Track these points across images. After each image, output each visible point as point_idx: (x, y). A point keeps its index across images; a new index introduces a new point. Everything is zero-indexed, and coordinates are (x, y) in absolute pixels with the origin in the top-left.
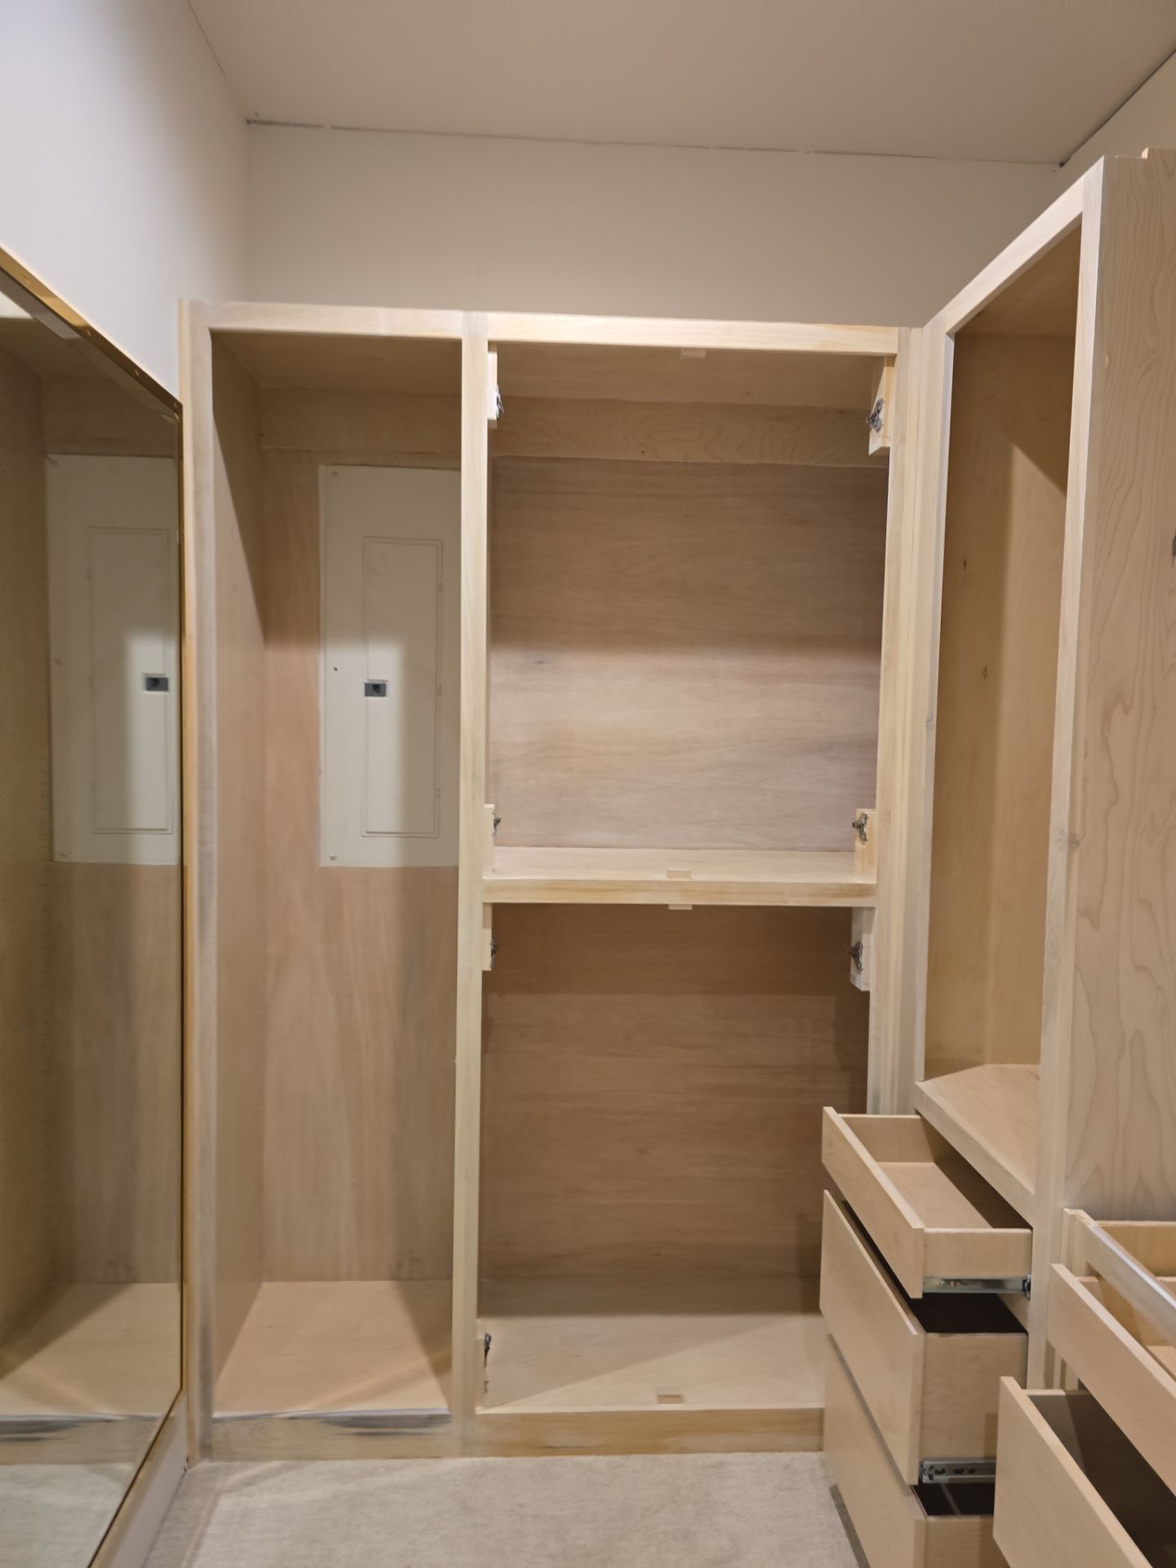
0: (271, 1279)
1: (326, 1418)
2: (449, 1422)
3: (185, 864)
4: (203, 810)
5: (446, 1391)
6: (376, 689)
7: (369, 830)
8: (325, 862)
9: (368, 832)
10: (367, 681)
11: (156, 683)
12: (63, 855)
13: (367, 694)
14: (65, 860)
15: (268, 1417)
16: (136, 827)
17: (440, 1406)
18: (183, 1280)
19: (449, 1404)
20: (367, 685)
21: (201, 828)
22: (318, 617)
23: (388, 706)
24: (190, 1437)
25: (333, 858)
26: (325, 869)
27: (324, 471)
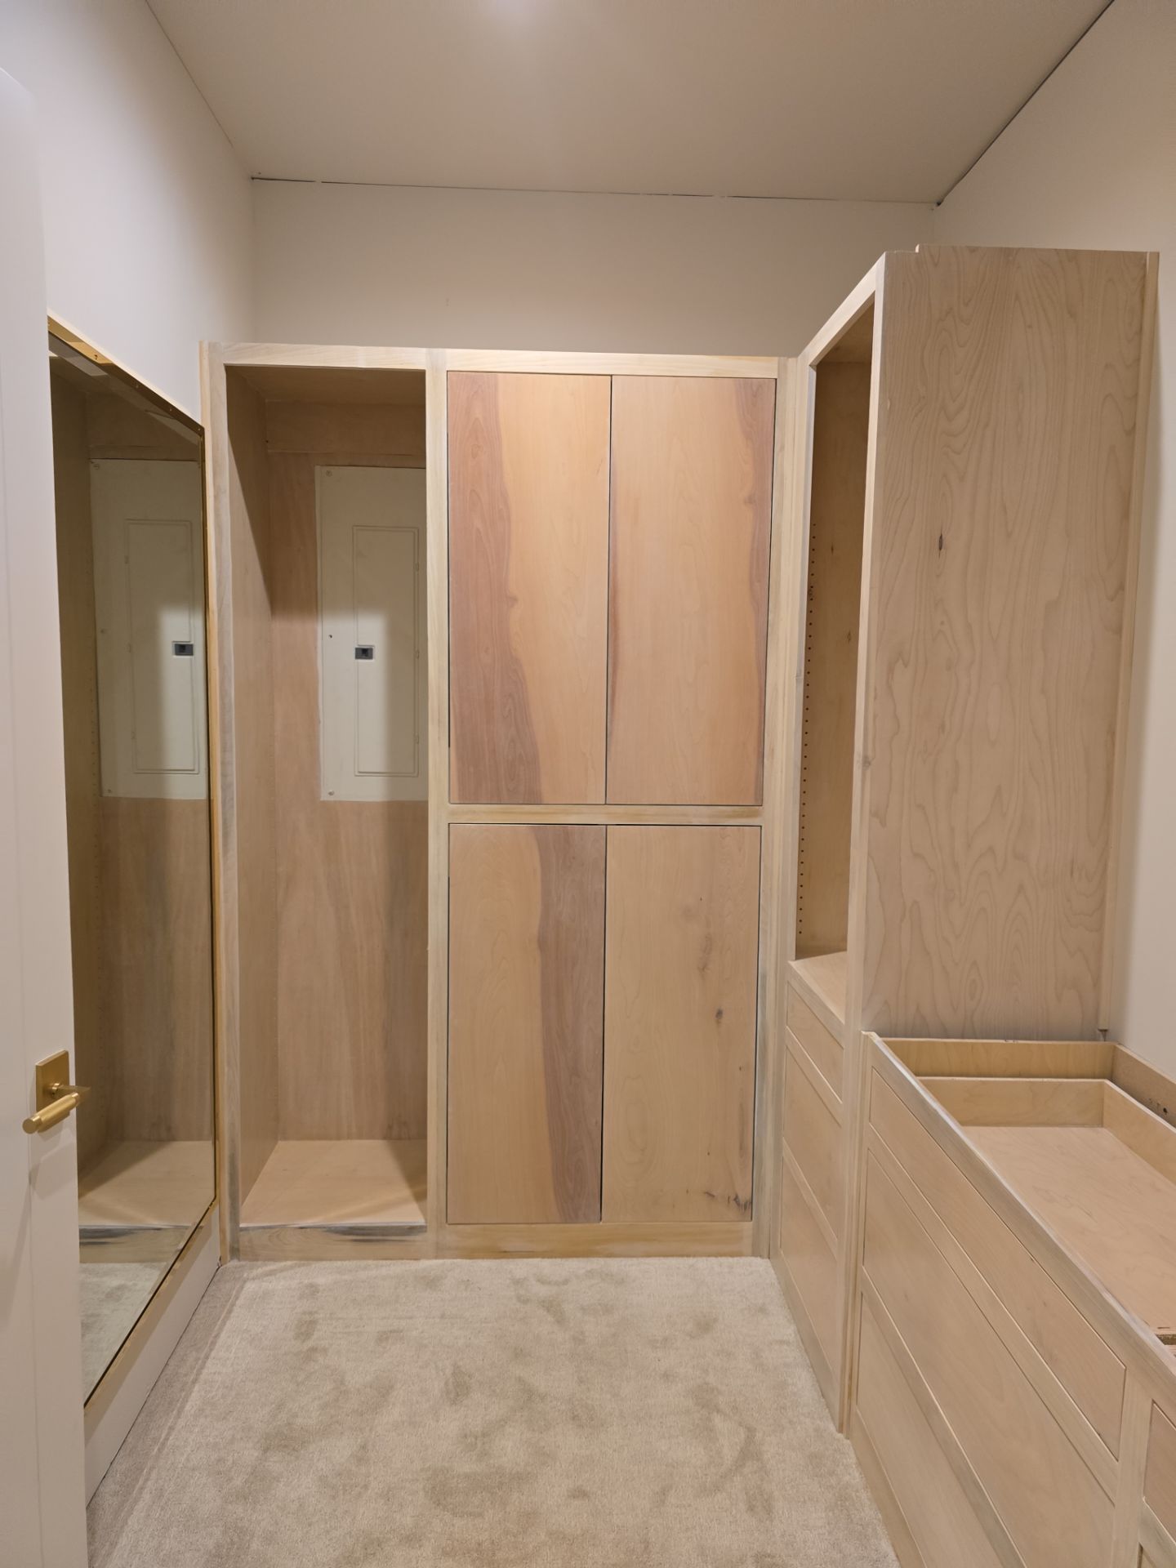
0: (285, 1139)
1: (330, 1228)
2: (426, 1231)
3: (212, 798)
4: (224, 750)
5: (424, 1212)
6: (364, 653)
7: (362, 770)
8: (324, 797)
9: (360, 772)
10: (357, 647)
11: (183, 649)
12: (110, 791)
13: (357, 657)
14: (110, 795)
15: (283, 1227)
16: (169, 768)
17: (419, 1220)
18: (215, 1138)
19: (426, 1219)
20: (357, 650)
21: (223, 763)
22: (316, 593)
23: (375, 667)
24: (223, 1241)
25: (331, 794)
26: (324, 802)
27: (319, 471)
